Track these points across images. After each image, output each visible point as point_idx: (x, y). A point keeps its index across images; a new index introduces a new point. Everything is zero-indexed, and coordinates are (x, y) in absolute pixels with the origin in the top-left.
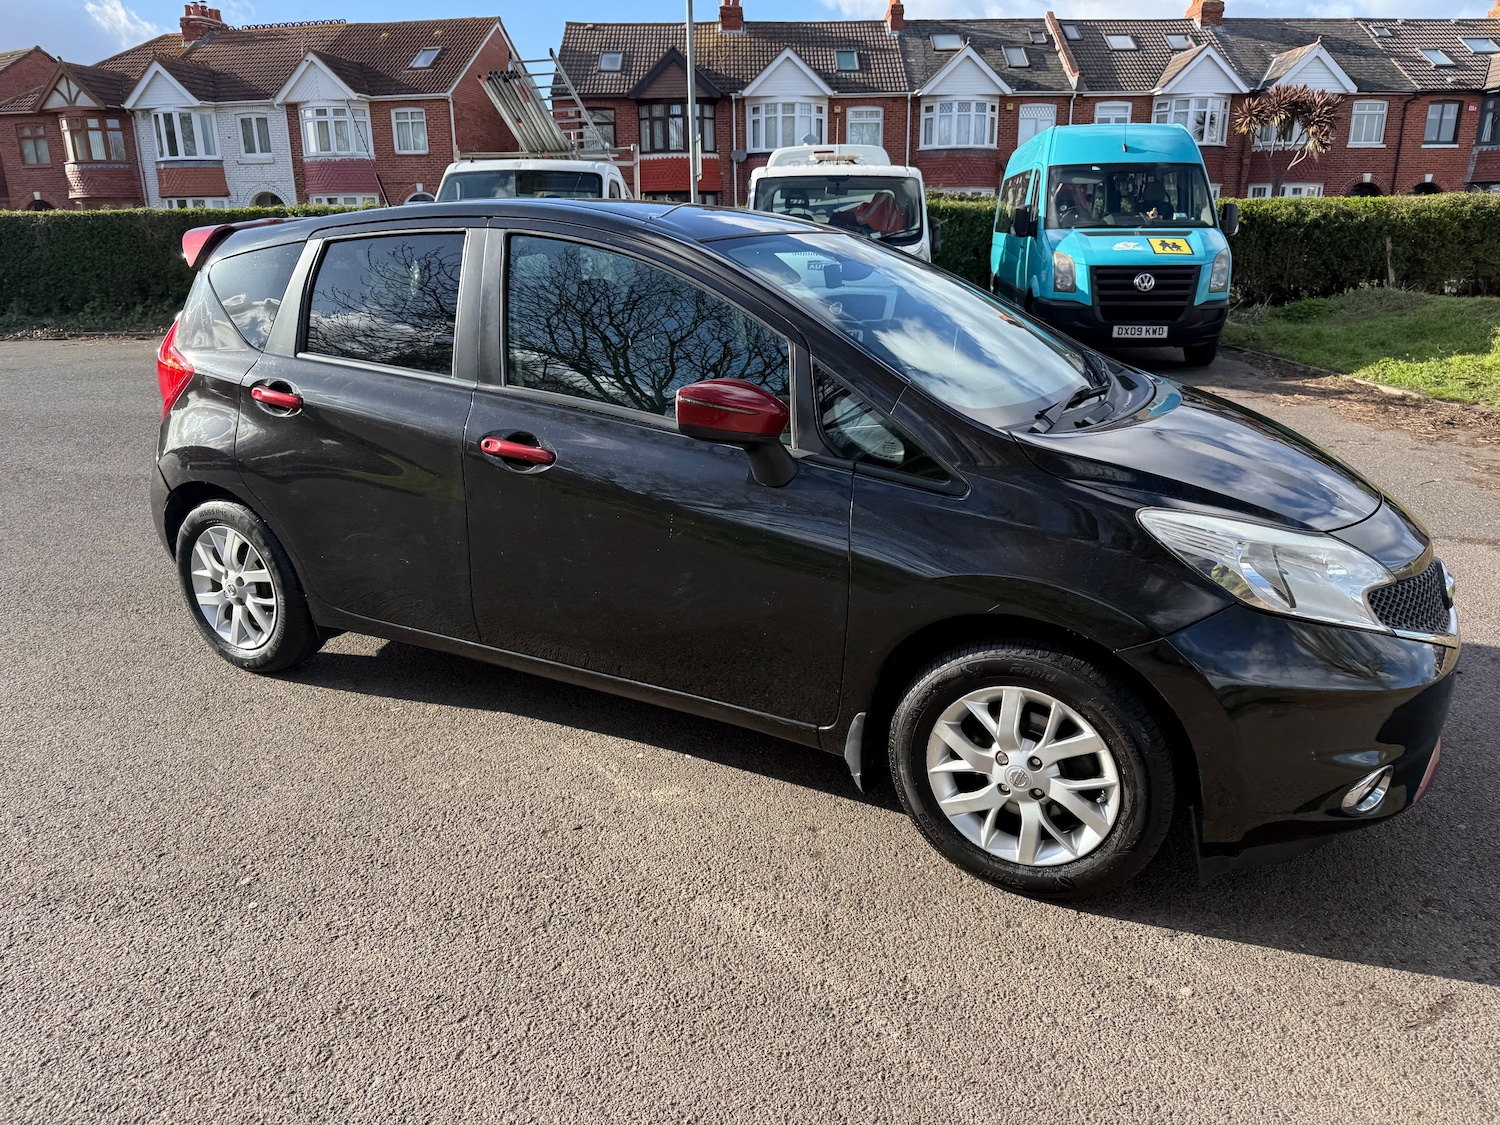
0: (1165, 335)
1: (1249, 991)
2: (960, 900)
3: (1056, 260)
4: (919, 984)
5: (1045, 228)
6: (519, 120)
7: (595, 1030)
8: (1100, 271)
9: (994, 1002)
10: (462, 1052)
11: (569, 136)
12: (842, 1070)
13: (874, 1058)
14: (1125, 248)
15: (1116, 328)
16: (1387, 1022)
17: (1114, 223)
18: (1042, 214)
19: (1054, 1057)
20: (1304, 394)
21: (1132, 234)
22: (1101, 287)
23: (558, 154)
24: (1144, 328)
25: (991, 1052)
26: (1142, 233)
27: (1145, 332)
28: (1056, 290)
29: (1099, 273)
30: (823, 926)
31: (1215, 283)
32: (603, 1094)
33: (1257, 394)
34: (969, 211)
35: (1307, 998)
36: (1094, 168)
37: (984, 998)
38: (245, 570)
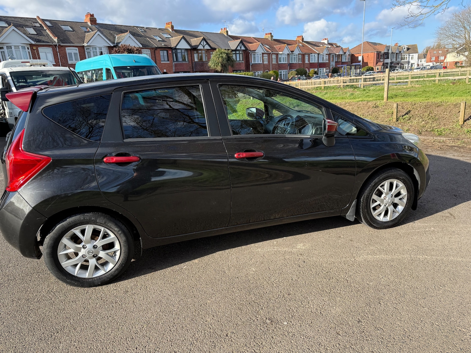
36: (128, 67)
38: (99, 241)
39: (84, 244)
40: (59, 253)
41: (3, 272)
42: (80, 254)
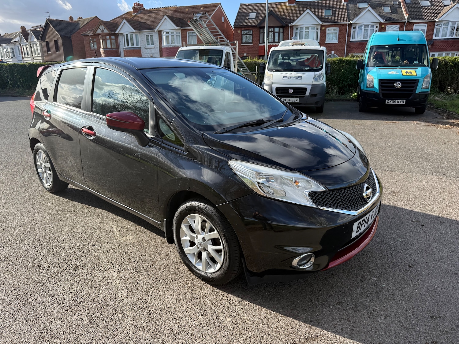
0: (404, 103)
1: (250, 323)
2: (184, 281)
3: (368, 77)
4: (149, 305)
5: (367, 67)
6: (201, 34)
7: (49, 304)
8: (382, 81)
9: (167, 313)
10: (11, 304)
11: (217, 39)
12: (105, 326)
13: (117, 325)
14: (392, 73)
15: (387, 101)
16: (288, 341)
17: (391, 65)
18: (366, 62)
19: (169, 333)
20: (451, 125)
21: (396, 69)
22: (382, 86)
23: (214, 44)
24: (397, 101)
25: (152, 328)
26: (400, 68)
27: (397, 102)
28: (367, 87)
29: (382, 82)
30: (137, 283)
31: (424, 86)
32: (35, 322)
33: (433, 125)
34: (353, 61)
35: (267, 328)
36: (386, 46)
37: (164, 312)
40: (37, 163)
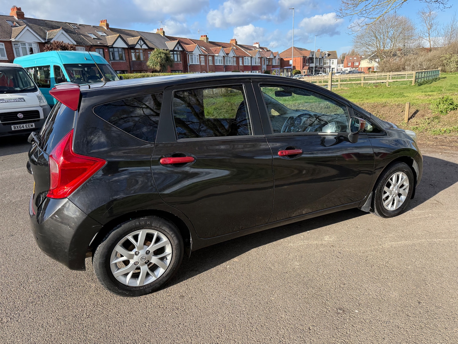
36: (79, 65)
38: (153, 245)
39: (137, 250)
40: (112, 262)
41: (27, 289)
42: (132, 262)
